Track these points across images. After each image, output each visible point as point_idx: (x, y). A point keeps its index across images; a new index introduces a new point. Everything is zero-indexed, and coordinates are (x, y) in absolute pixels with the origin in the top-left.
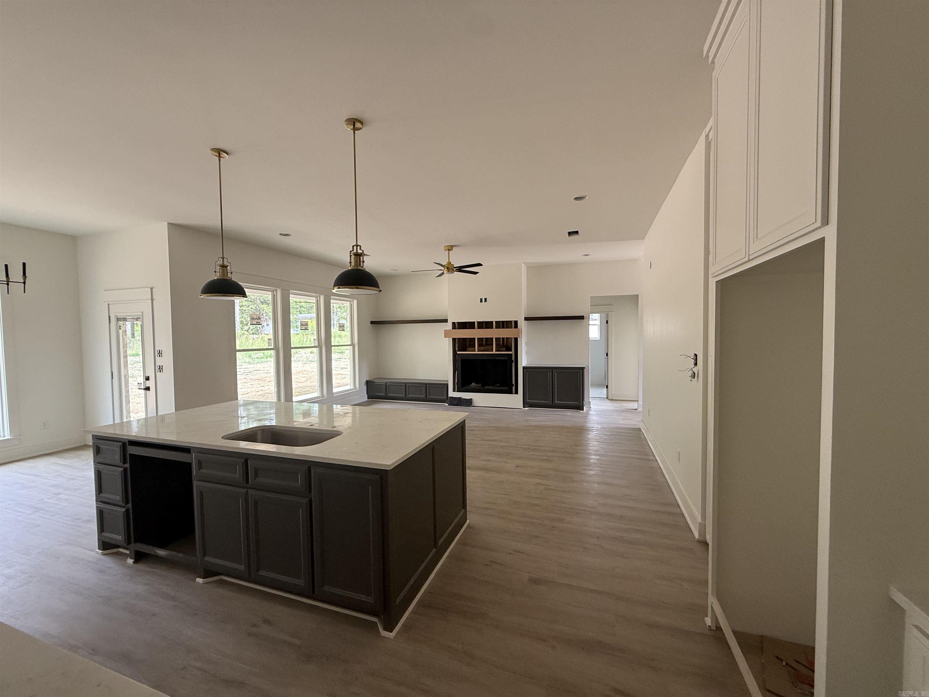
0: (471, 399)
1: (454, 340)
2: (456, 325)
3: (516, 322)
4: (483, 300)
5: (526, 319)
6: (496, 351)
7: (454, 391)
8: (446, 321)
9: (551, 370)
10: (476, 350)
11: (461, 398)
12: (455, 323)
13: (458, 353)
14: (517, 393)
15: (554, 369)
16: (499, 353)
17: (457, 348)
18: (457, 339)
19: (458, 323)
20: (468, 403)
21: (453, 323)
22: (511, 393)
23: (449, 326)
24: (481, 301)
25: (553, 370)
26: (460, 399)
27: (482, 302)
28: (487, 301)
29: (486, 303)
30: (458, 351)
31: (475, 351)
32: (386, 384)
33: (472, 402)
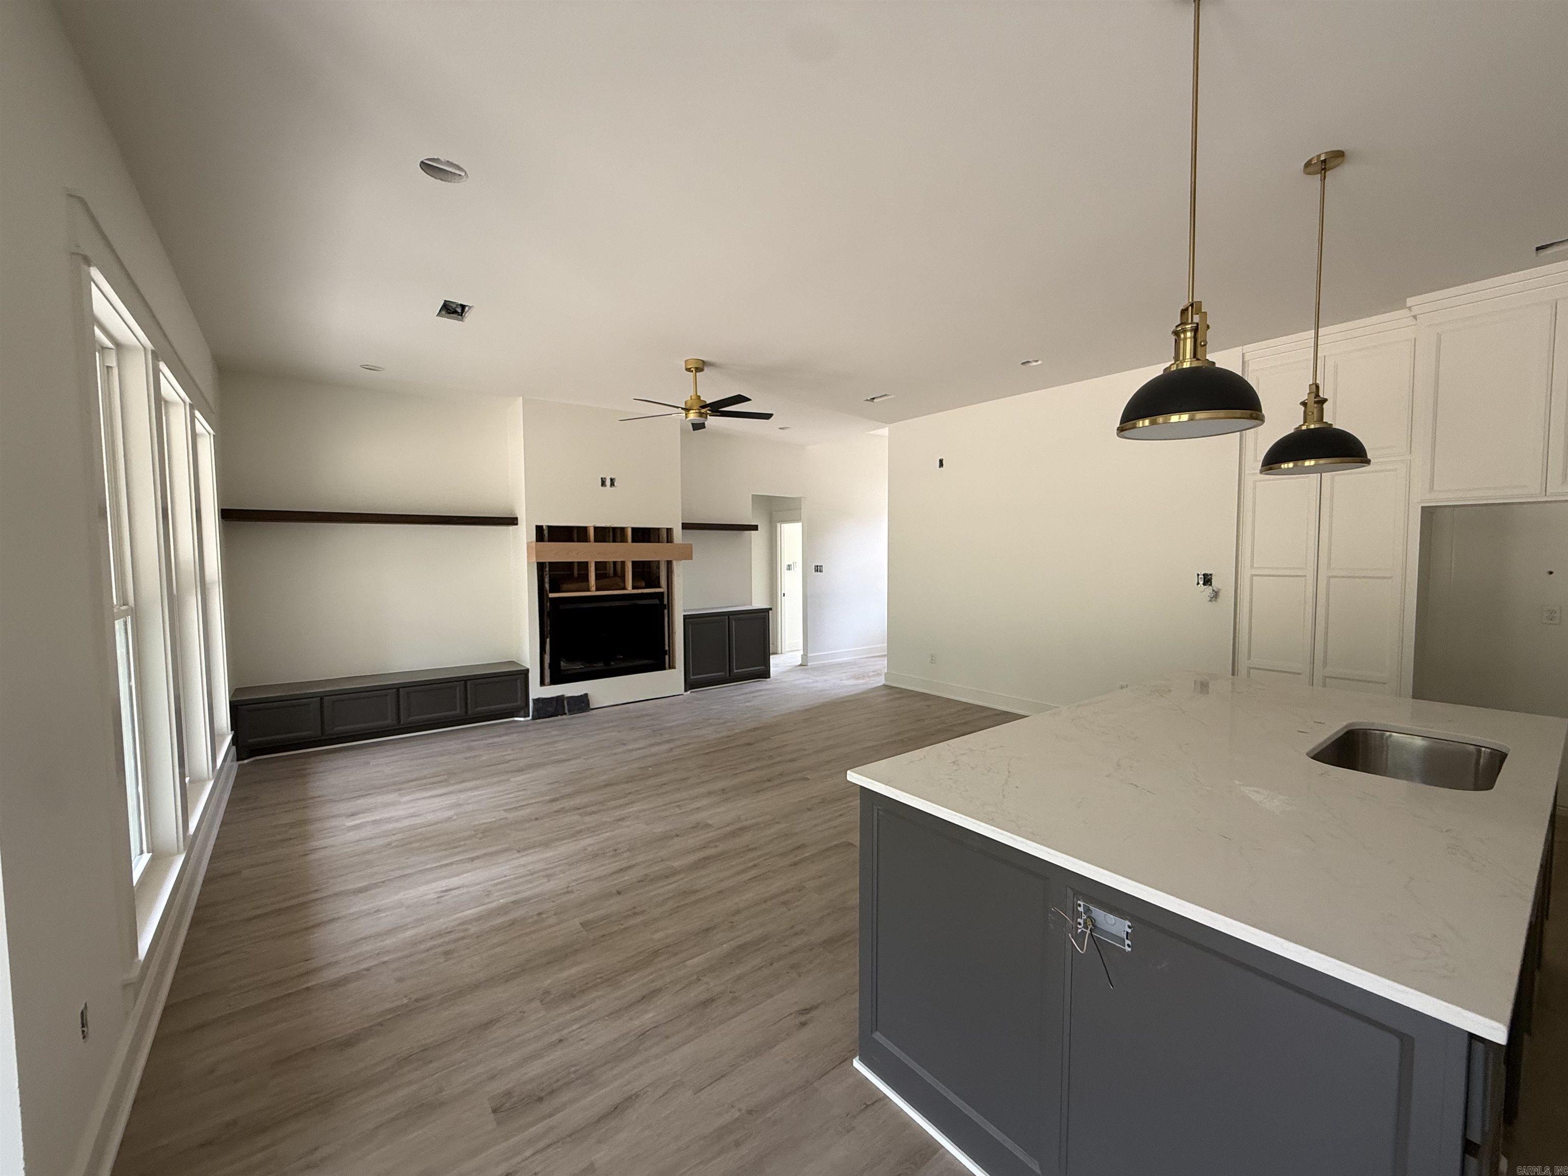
0: (586, 695)
1: (541, 566)
2: (546, 532)
3: (669, 531)
4: (608, 482)
5: (686, 526)
6: (634, 588)
7: (542, 683)
8: (512, 521)
9: (727, 617)
10: (594, 588)
11: (563, 696)
12: (542, 527)
13: (552, 595)
14: (672, 667)
15: (733, 615)
16: (640, 591)
17: (547, 586)
18: (547, 564)
19: (549, 527)
20: (581, 704)
21: (537, 527)
22: (662, 668)
23: (523, 534)
24: (603, 483)
25: (730, 617)
26: (559, 700)
27: (605, 486)
28: (615, 484)
29: (613, 488)
30: (550, 592)
31: (589, 590)
32: (322, 699)
33: (588, 701)
